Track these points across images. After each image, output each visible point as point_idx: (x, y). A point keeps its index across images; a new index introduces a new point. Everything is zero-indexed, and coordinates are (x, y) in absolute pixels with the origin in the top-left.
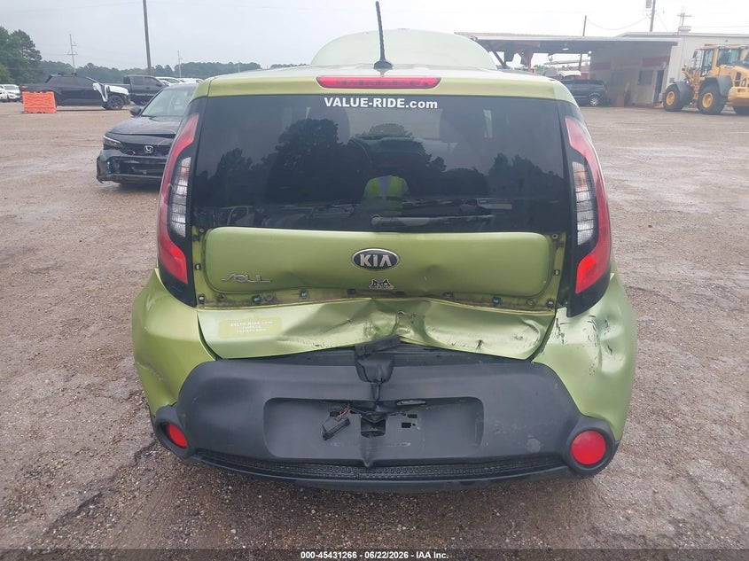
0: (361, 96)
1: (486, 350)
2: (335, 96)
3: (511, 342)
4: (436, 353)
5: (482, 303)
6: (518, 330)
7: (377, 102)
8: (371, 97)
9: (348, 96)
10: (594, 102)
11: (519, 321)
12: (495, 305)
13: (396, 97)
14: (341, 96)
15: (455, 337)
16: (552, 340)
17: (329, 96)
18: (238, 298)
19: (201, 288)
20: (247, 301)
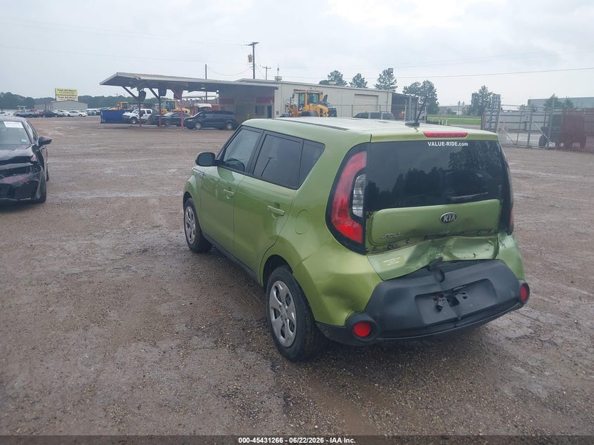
0: (442, 141)
1: (477, 258)
2: (432, 141)
3: (484, 252)
4: (456, 264)
5: (473, 235)
6: (486, 246)
7: (448, 143)
8: (445, 141)
9: (437, 141)
10: (230, 127)
11: (486, 242)
12: (478, 235)
13: (454, 141)
14: (434, 141)
15: (465, 254)
16: (501, 248)
17: (430, 141)
18: (381, 248)
19: (368, 245)
20: (384, 249)
